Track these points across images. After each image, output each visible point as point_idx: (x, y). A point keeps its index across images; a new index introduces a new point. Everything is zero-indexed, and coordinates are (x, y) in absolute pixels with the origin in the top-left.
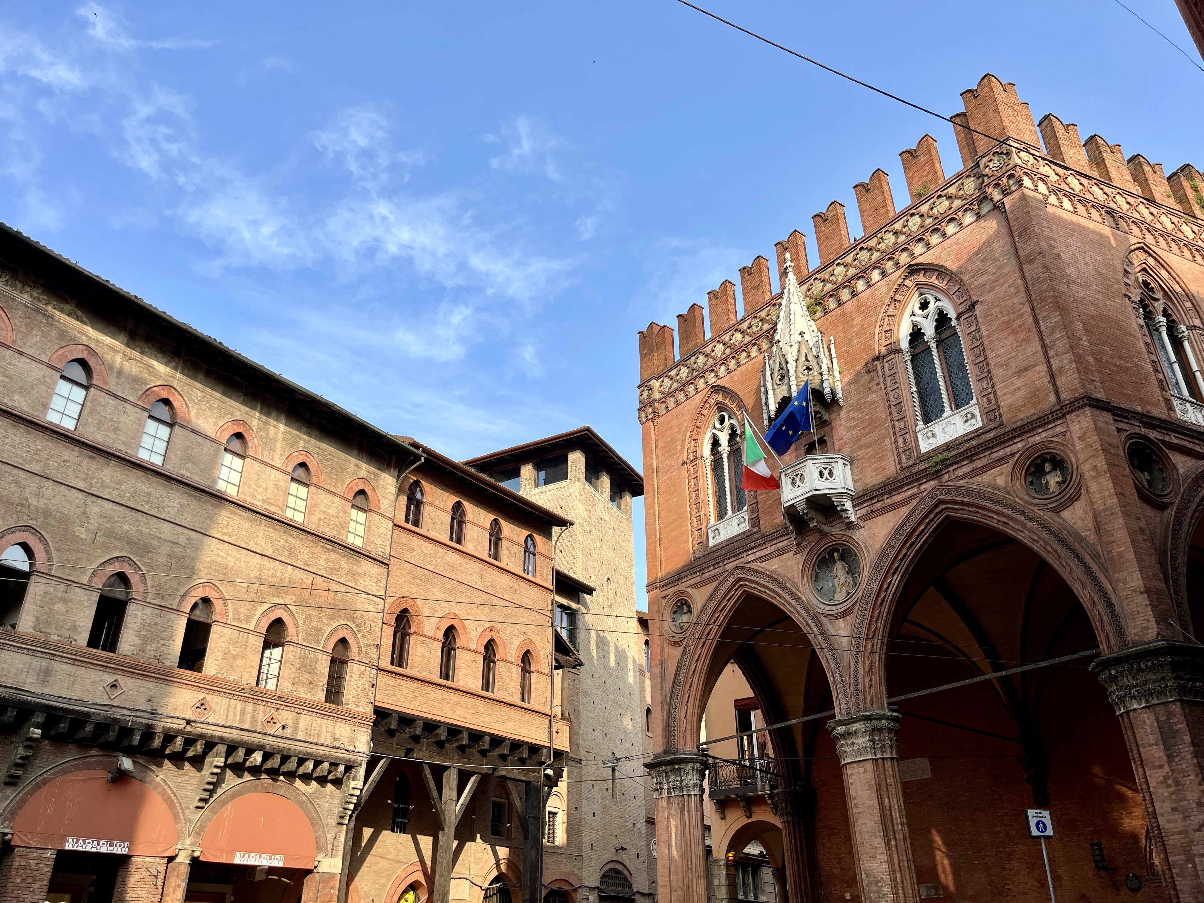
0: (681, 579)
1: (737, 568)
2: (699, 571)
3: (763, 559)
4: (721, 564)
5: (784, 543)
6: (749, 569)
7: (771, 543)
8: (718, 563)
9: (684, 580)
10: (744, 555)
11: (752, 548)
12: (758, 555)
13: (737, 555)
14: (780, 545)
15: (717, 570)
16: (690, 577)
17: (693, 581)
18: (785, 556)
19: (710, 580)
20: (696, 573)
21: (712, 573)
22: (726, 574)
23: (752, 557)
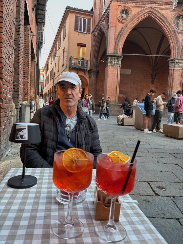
0: (128, 2)
1: (151, 7)
2: (136, 3)
3: (160, 8)
4: (145, 4)
5: (169, 7)
6: (155, 10)
7: (165, 5)
8: (144, 3)
9: (128, 3)
10: (154, 5)
11: (158, 4)
12: (159, 7)
13: (152, 4)
14: (167, 7)
15: (142, 5)
16: (131, 3)
17: (132, 5)
18: (167, 11)
19: (139, 7)
20: (134, 3)
21: (140, 5)
22: (146, 8)
23: (157, 7)
